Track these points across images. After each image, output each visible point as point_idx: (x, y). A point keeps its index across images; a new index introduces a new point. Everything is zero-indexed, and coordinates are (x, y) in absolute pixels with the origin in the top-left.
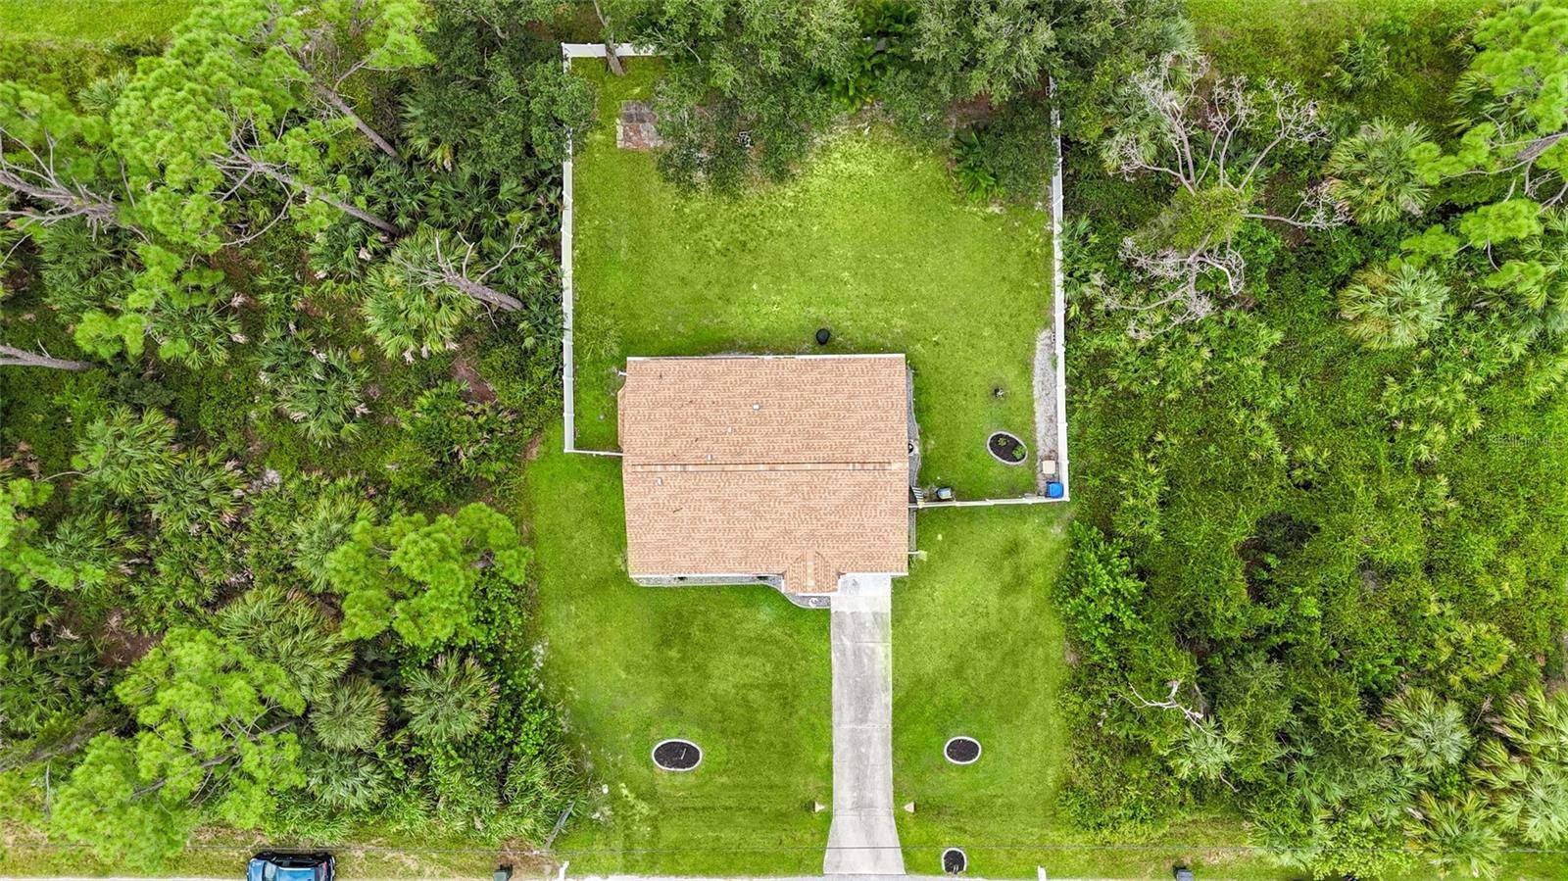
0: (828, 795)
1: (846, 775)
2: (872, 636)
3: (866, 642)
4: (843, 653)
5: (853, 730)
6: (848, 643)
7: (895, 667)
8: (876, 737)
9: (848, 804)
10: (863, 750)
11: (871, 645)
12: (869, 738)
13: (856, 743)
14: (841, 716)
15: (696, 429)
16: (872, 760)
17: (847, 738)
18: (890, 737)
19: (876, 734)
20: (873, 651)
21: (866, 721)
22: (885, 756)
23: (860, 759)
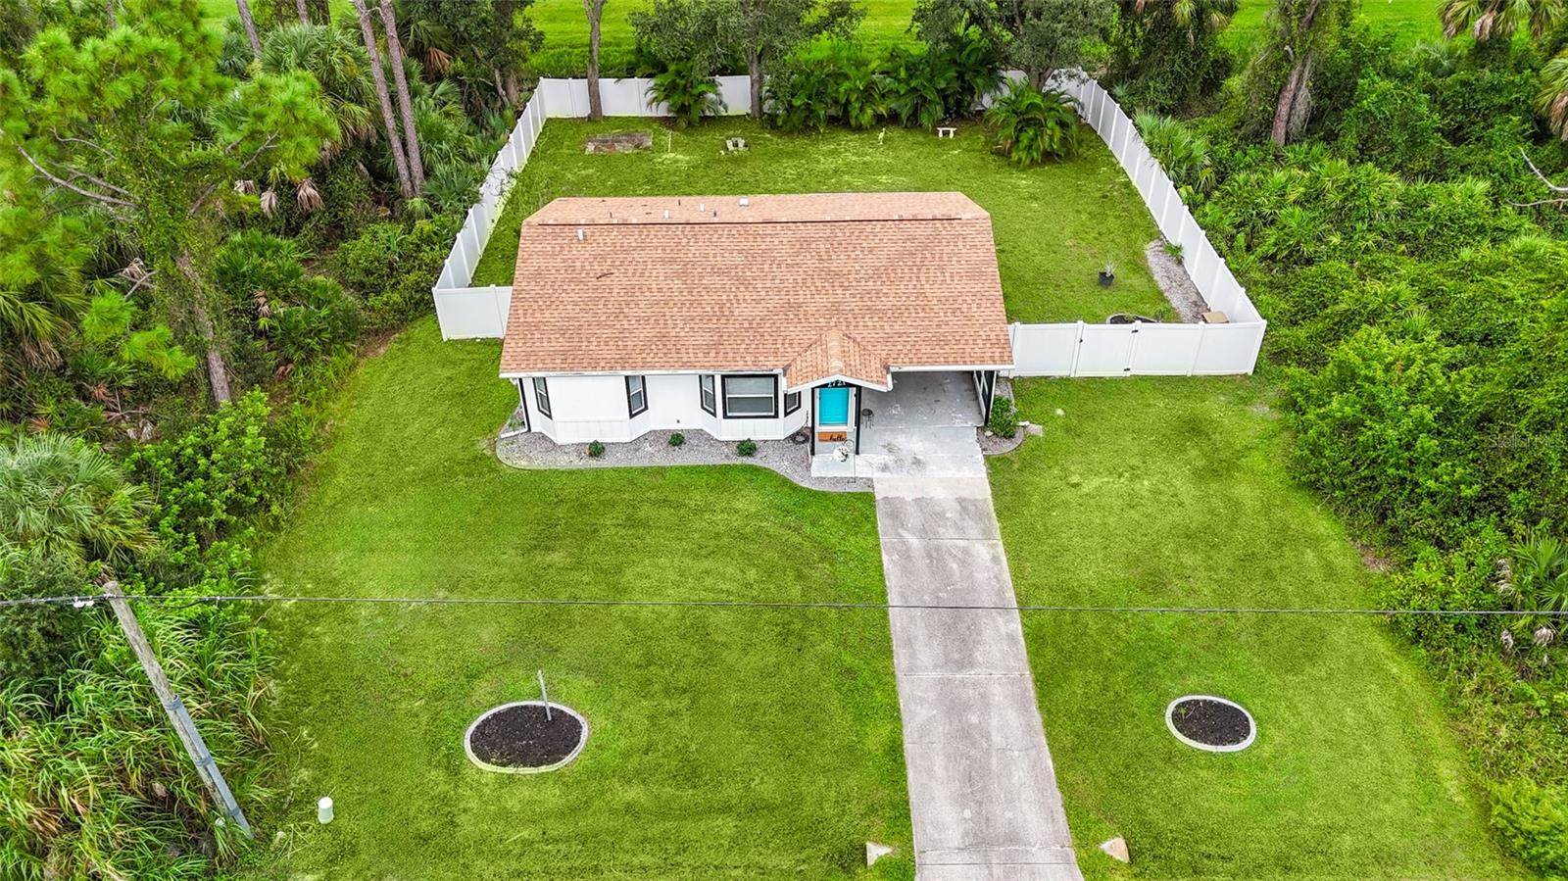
0: (899, 817)
1: (939, 770)
2: (960, 529)
3: (949, 538)
4: (906, 554)
5: (943, 683)
6: (914, 542)
7: (1017, 575)
8: (998, 694)
9: (954, 836)
10: (974, 719)
11: (962, 543)
12: (983, 696)
13: (954, 706)
14: (913, 655)
16: (997, 739)
17: (932, 695)
18: (1032, 693)
19: (997, 689)
20: (966, 551)
21: (972, 665)
22: (1029, 729)
23: (967, 738)
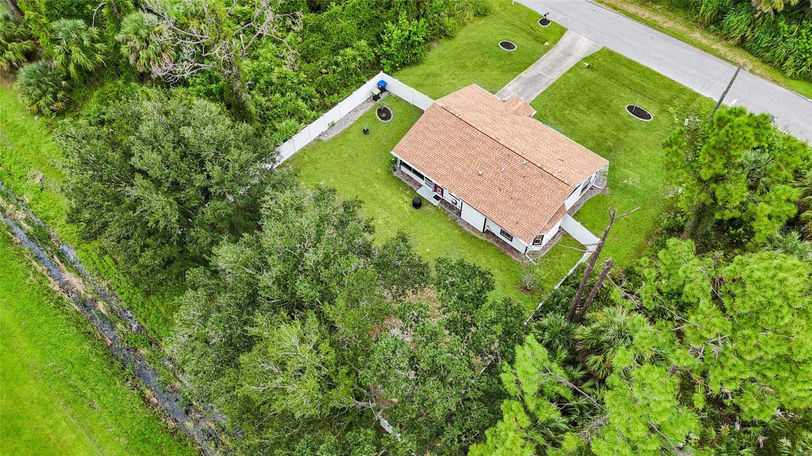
0: (578, 65)
1: (565, 65)
4: (528, 97)
5: (548, 74)
9: (572, 57)
10: (550, 67)
12: (544, 69)
13: (551, 70)
14: (549, 81)
15: (520, 183)
16: (549, 63)
17: (553, 74)
18: (534, 64)
19: (539, 68)
20: (513, 90)
21: (539, 74)
23: (554, 66)
